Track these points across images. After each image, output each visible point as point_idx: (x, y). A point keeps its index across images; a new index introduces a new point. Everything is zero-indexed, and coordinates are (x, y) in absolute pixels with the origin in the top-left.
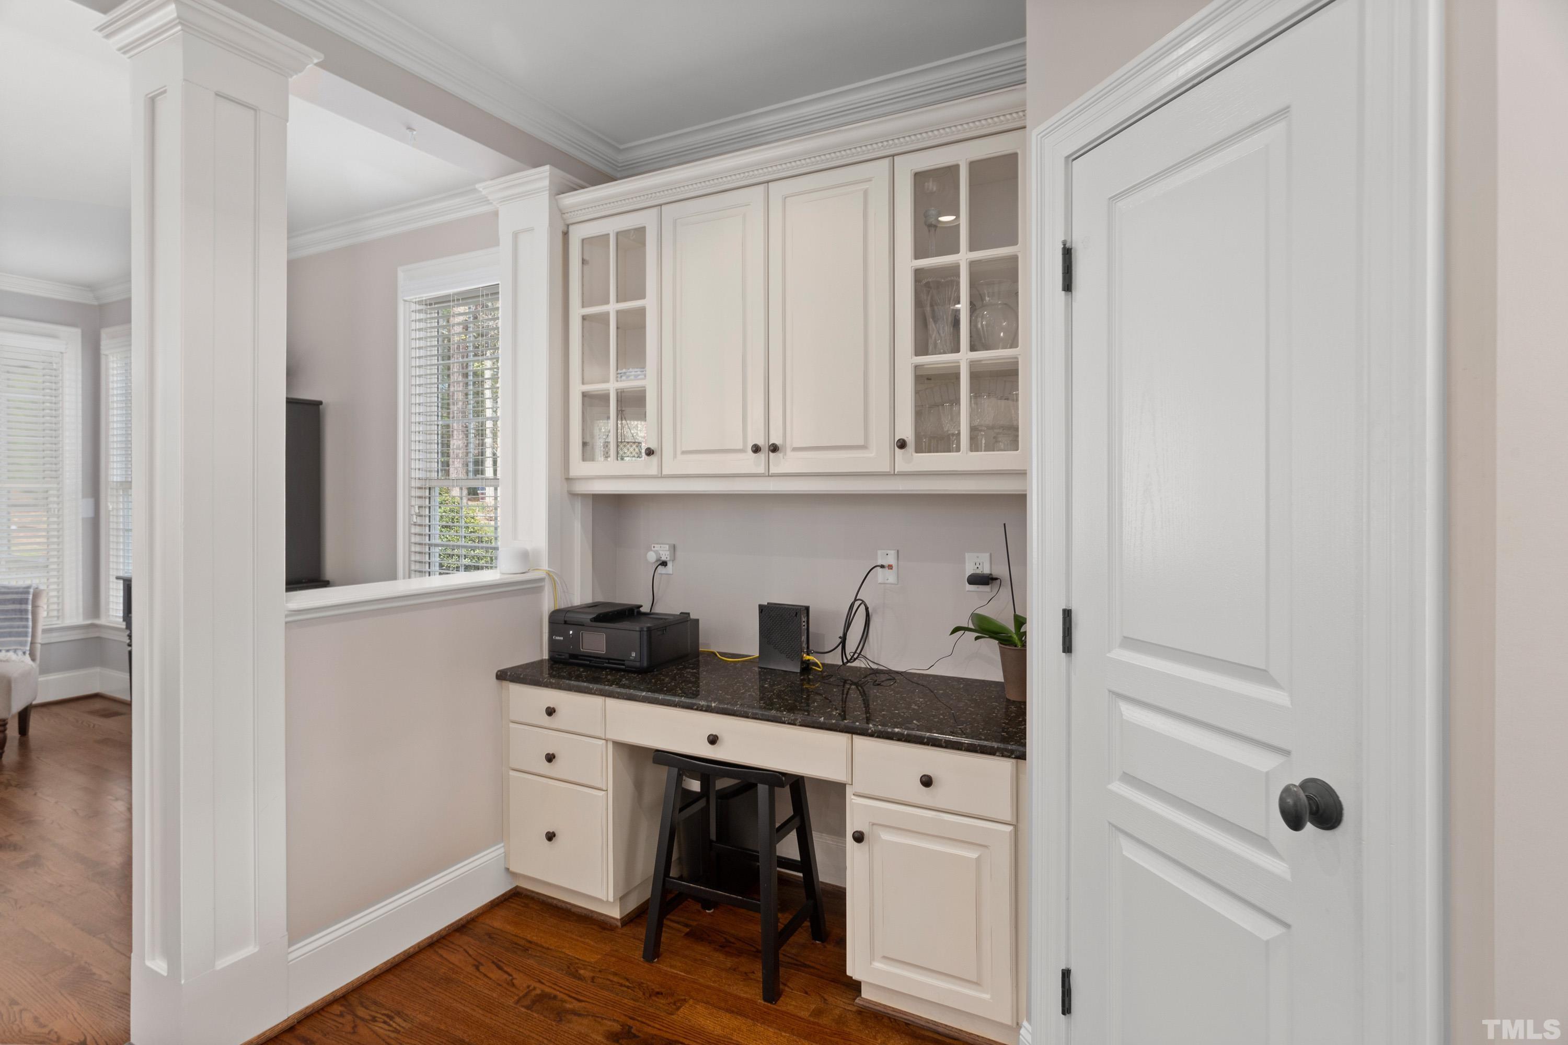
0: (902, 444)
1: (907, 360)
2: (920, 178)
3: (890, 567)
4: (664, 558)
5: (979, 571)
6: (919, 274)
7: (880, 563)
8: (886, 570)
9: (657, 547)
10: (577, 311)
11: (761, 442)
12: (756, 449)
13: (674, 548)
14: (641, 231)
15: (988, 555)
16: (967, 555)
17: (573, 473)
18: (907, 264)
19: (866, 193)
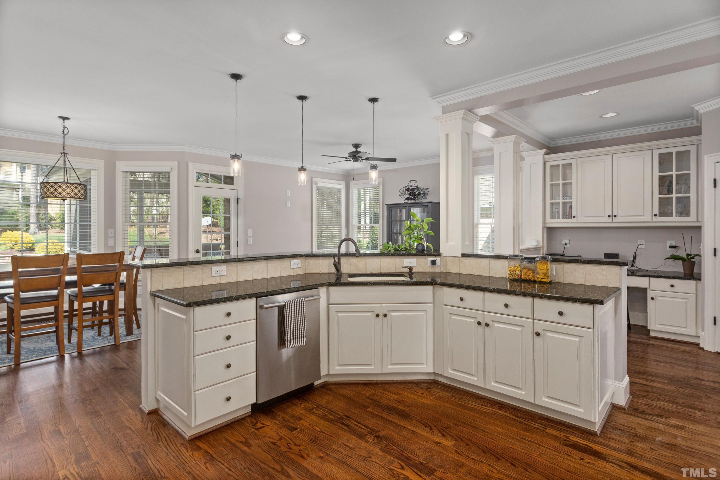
0: (655, 215)
1: (656, 196)
2: (660, 155)
3: (643, 244)
4: (567, 243)
5: (671, 245)
6: (660, 177)
7: (639, 244)
8: (641, 245)
9: (565, 240)
10: (548, 183)
11: (610, 214)
12: (609, 216)
13: (569, 240)
14: (571, 164)
15: (674, 241)
16: (667, 241)
17: (547, 221)
18: (657, 174)
19: (644, 158)
